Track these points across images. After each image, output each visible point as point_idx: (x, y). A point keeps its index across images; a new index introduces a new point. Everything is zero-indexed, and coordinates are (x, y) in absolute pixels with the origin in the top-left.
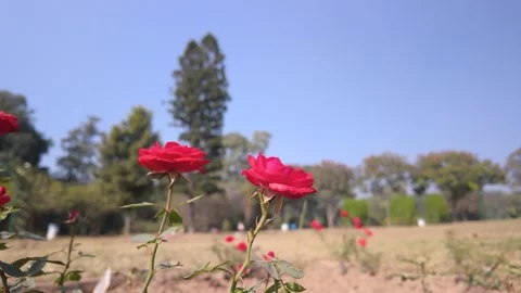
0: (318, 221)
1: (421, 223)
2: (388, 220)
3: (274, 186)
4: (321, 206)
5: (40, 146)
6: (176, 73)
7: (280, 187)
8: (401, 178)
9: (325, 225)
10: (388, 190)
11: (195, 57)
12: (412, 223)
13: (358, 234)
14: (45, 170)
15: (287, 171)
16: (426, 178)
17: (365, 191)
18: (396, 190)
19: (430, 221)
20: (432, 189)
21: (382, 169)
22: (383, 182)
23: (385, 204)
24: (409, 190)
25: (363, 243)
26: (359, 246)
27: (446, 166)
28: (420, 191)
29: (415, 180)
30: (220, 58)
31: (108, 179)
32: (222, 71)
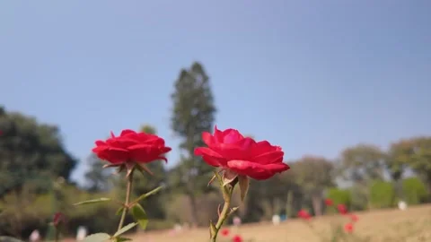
0: (306, 211)
1: (402, 205)
2: (370, 205)
3: (233, 163)
4: (306, 197)
5: (70, 164)
6: (173, 96)
7: (239, 164)
8: (377, 165)
9: (313, 214)
10: (366, 177)
11: (186, 80)
12: (393, 205)
13: (344, 220)
14: (74, 184)
15: (246, 143)
16: (401, 164)
17: (345, 179)
18: (374, 176)
19: (410, 203)
20: (408, 173)
21: (358, 159)
22: (361, 171)
23: (366, 191)
24: (386, 176)
25: (350, 228)
26: (346, 232)
27: (418, 152)
28: (397, 176)
29: (390, 166)
30: (206, 79)
31: (123, 186)
32: (208, 90)
